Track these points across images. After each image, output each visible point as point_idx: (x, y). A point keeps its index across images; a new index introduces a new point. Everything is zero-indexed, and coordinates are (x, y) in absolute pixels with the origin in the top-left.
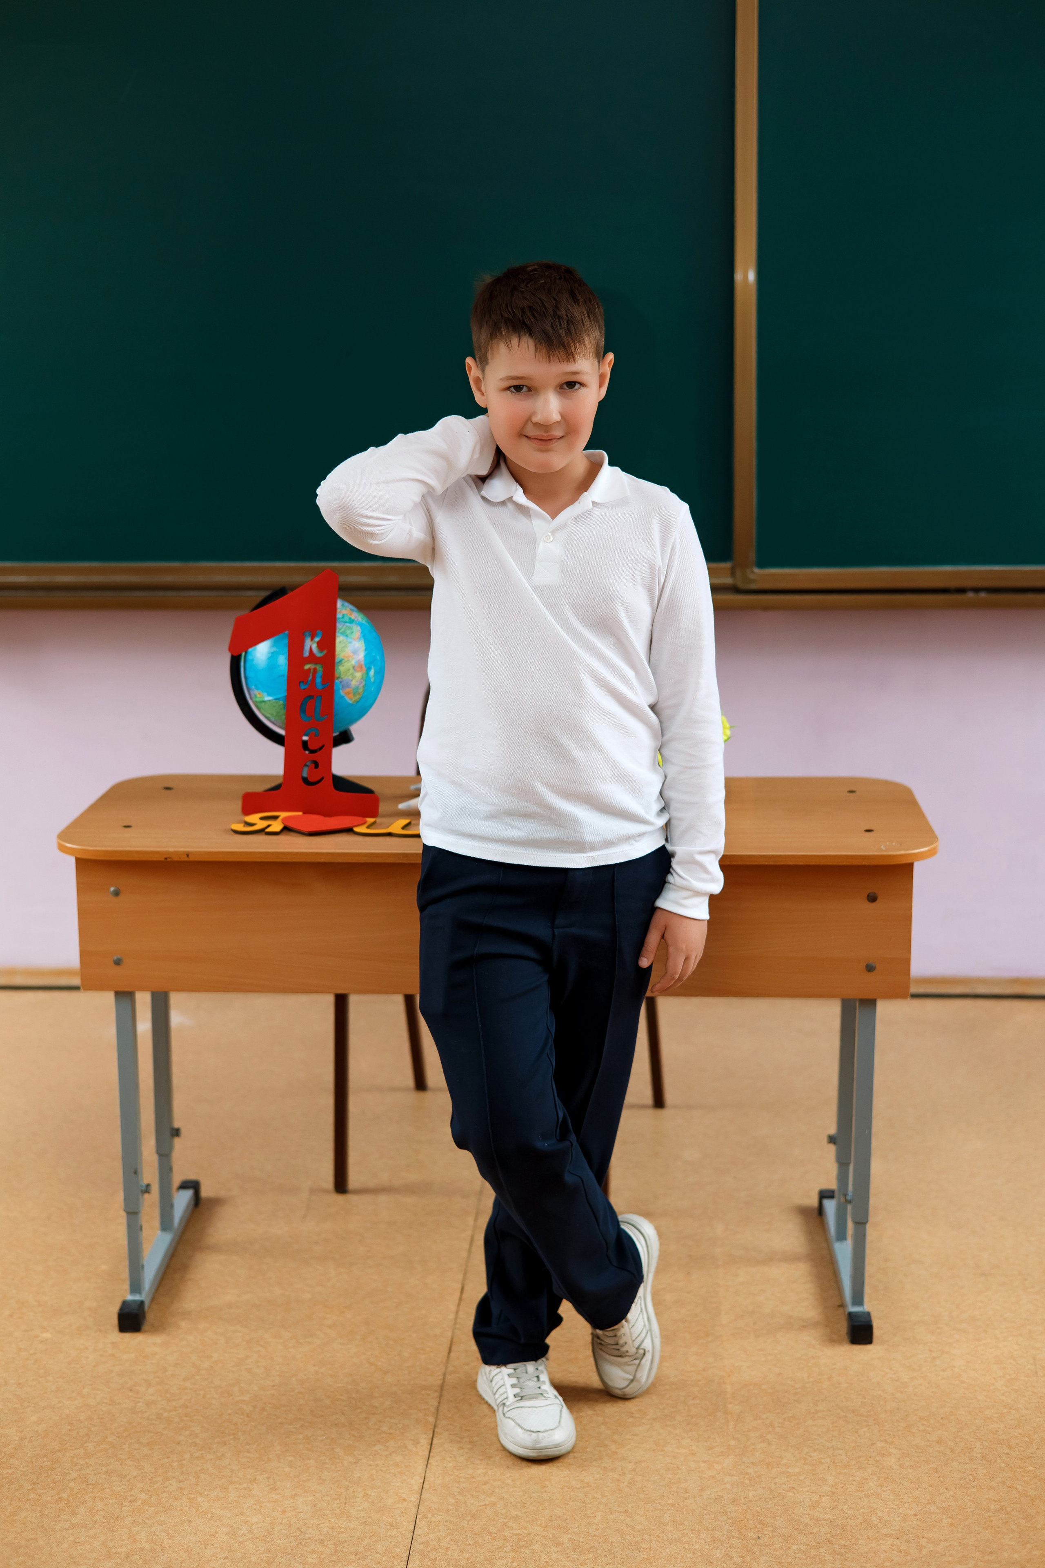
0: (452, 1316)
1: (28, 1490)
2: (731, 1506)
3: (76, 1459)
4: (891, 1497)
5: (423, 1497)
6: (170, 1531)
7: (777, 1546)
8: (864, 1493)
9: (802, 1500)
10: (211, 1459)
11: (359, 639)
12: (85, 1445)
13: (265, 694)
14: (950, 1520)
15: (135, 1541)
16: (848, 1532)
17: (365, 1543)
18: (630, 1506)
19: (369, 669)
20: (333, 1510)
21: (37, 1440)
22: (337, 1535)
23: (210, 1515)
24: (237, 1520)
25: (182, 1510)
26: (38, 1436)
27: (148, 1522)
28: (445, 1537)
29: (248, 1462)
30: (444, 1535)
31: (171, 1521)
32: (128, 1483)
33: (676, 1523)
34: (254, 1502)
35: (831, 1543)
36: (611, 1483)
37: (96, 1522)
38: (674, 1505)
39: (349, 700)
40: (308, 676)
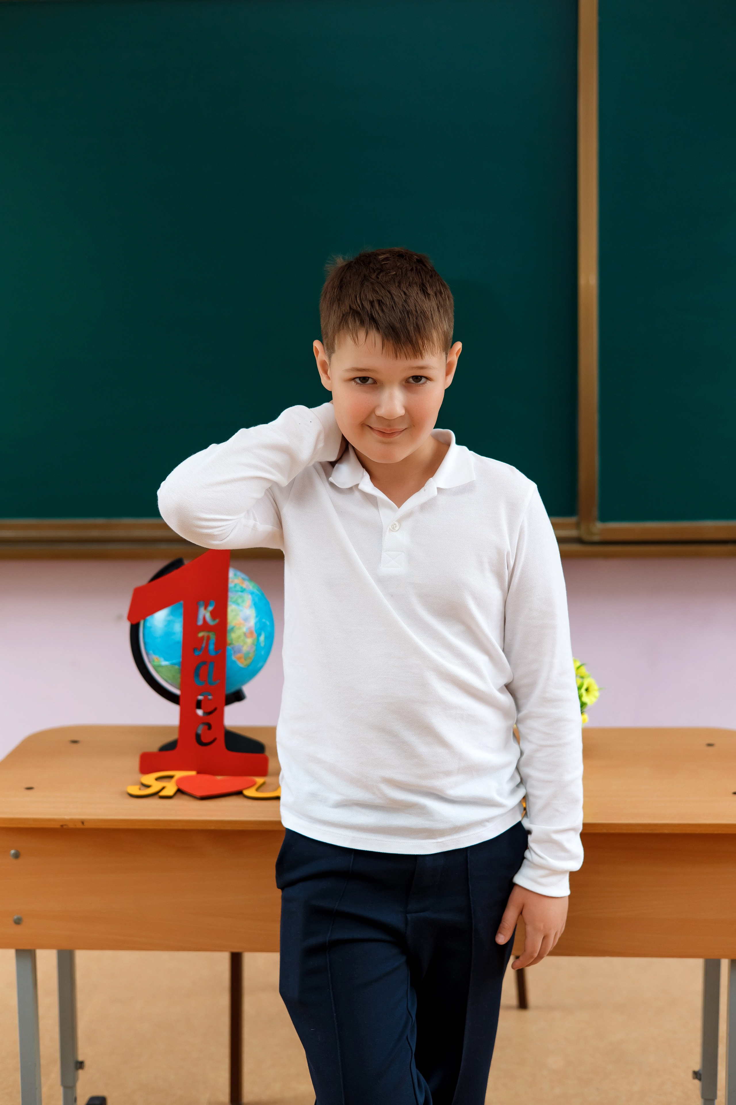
11: (250, 606)
13: (162, 659)
19: (259, 635)
39: (241, 664)
40: (202, 643)
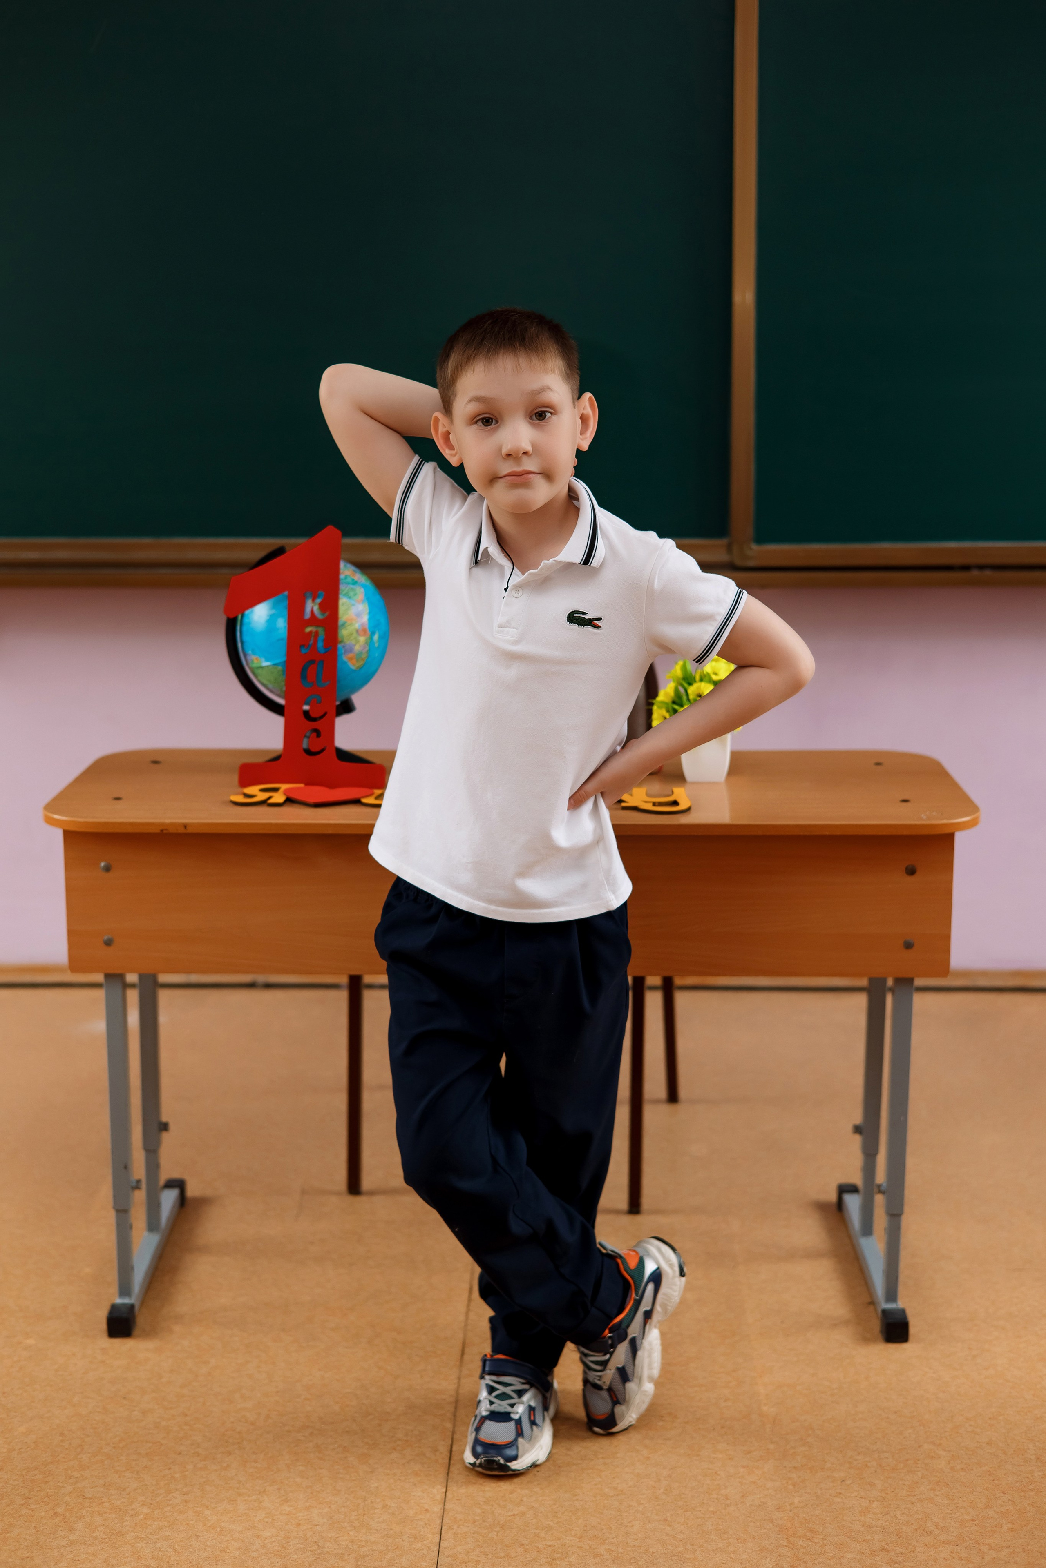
0: (462, 1318)
1: (20, 1505)
2: (777, 1513)
3: (70, 1472)
4: (946, 1502)
5: (446, 1507)
6: (176, 1547)
7: (829, 1554)
8: (916, 1498)
9: (851, 1506)
10: (216, 1470)
11: (362, 601)
12: (79, 1457)
13: (263, 659)
14: (1010, 1526)
15: (139, 1558)
16: (904, 1539)
17: (388, 1557)
18: (669, 1515)
19: (373, 633)
20: (352, 1522)
21: (27, 1452)
22: (358, 1549)
23: (218, 1529)
24: (248, 1534)
25: (187, 1524)
26: (28, 1448)
27: (153, 1537)
28: (474, 1549)
29: (255, 1472)
30: (472, 1548)
31: (177, 1536)
32: (127, 1496)
33: (719, 1532)
34: (265, 1514)
35: (887, 1551)
36: (646, 1490)
37: (96, 1539)
38: (716, 1512)
39: (352, 666)
40: (310, 639)
